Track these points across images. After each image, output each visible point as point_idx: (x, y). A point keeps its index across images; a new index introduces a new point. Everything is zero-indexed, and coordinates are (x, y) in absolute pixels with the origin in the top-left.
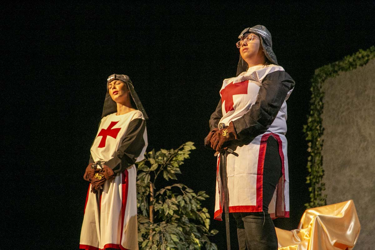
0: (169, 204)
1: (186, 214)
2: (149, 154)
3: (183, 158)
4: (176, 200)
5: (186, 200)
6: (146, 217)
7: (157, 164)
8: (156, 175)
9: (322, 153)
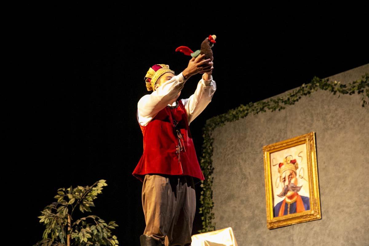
0: (83, 232)
1: (98, 241)
2: (68, 190)
3: (97, 193)
4: (90, 229)
5: (98, 229)
6: (64, 244)
7: (74, 199)
8: (73, 208)
9: (212, 189)
